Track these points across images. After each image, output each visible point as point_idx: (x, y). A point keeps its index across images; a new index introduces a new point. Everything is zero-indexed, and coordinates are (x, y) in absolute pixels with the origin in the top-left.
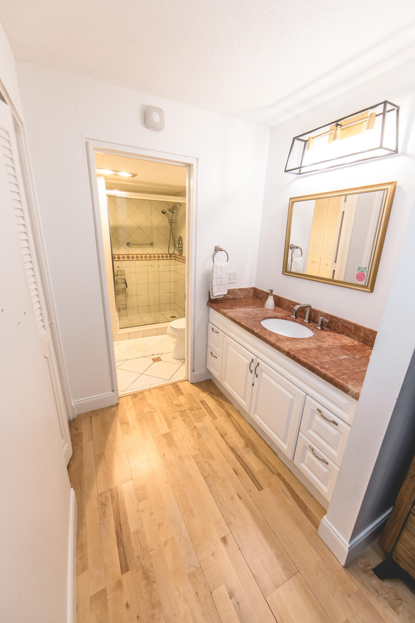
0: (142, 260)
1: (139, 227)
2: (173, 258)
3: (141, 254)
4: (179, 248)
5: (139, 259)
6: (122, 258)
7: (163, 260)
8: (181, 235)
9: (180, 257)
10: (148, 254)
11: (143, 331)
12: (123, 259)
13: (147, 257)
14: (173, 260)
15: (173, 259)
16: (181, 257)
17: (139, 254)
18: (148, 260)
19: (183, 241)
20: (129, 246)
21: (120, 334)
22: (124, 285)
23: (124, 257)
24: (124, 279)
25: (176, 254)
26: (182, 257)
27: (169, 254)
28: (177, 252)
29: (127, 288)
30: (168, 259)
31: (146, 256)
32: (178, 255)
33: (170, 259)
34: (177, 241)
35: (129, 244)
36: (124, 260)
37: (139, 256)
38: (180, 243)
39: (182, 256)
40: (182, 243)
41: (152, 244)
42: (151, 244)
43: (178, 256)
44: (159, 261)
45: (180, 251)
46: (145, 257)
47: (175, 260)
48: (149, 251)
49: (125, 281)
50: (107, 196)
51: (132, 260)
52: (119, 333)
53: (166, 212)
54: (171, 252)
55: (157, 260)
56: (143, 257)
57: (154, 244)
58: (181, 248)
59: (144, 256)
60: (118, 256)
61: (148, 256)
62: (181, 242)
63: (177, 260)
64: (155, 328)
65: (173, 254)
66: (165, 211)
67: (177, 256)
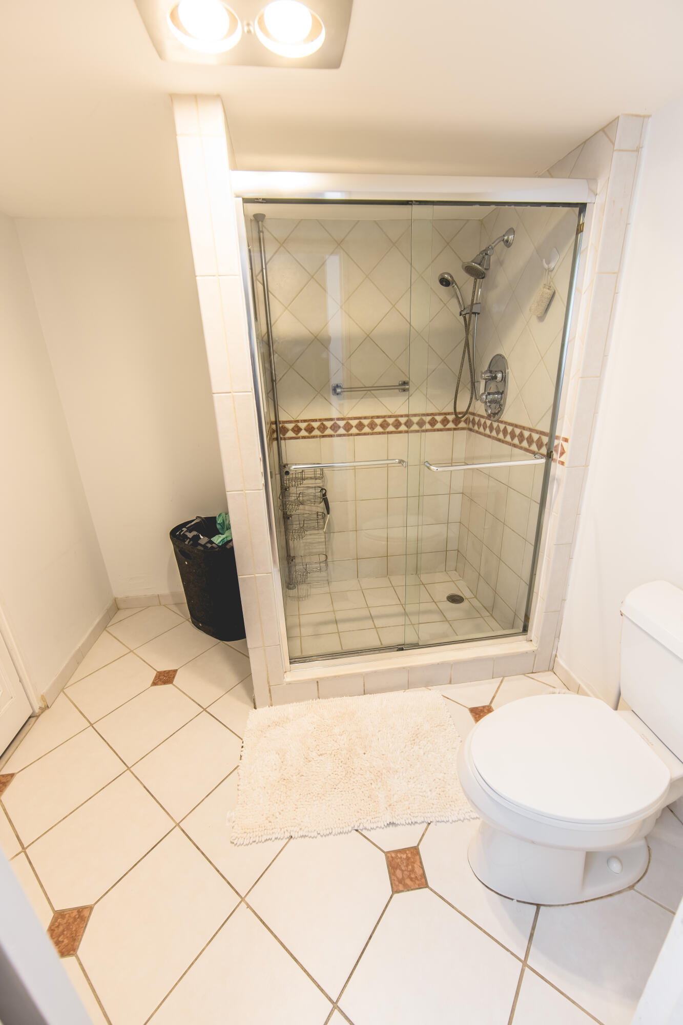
0: (372, 434)
1: (368, 336)
2: (462, 425)
3: (372, 417)
4: (489, 394)
5: (366, 430)
6: (319, 428)
7: (435, 430)
8: (504, 352)
9: (488, 422)
10: (390, 417)
11: (364, 676)
12: (322, 432)
13: (388, 425)
14: (465, 432)
15: (463, 429)
16: (495, 425)
17: (365, 418)
18: (391, 433)
19: (509, 371)
20: (338, 394)
21: (290, 683)
22: (321, 507)
23: (324, 425)
24: (322, 489)
25: (473, 414)
26: (502, 422)
27: (455, 413)
28: (480, 408)
29: (328, 513)
30: (449, 429)
31: (385, 421)
32: (483, 417)
33: (455, 429)
34: (485, 373)
35: (339, 390)
36: (323, 436)
37: (366, 422)
38: (496, 377)
39: (498, 421)
40: (504, 379)
41: (404, 386)
42: (400, 385)
43: (483, 421)
44: (423, 434)
45: (493, 405)
46: (382, 426)
47: (470, 430)
48: (395, 405)
49: (324, 495)
50: (237, 196)
51: (344, 435)
52: (288, 678)
53: (454, 281)
54: (462, 407)
55: (417, 431)
56: (376, 425)
57: (411, 387)
58: (498, 393)
59: (379, 421)
60: (309, 425)
61: (391, 421)
62: (499, 376)
63: (477, 432)
64: (404, 668)
65: (465, 414)
66: (451, 276)
67: (477, 419)
